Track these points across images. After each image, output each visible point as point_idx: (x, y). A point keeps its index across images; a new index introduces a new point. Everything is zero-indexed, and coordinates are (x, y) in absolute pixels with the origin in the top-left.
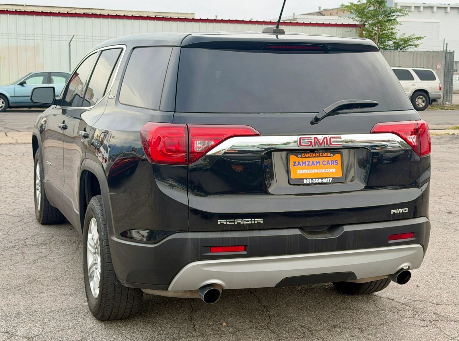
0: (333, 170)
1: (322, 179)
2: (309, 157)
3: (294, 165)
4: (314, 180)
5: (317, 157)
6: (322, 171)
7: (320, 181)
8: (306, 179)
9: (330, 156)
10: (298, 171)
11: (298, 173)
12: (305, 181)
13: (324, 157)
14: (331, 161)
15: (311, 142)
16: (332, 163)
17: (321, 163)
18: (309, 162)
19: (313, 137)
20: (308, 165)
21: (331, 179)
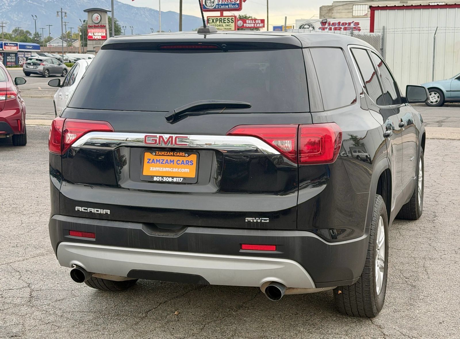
0: (187, 170)
1: (173, 178)
2: (163, 155)
3: (148, 162)
4: (165, 178)
5: (171, 156)
6: (175, 170)
7: (170, 180)
8: (157, 176)
9: (185, 156)
10: (152, 168)
11: (151, 170)
12: (155, 179)
13: (178, 156)
14: (186, 161)
15: (156, 140)
16: (186, 163)
17: (175, 162)
18: (164, 160)
19: (158, 135)
20: (162, 163)
21: (182, 179)
